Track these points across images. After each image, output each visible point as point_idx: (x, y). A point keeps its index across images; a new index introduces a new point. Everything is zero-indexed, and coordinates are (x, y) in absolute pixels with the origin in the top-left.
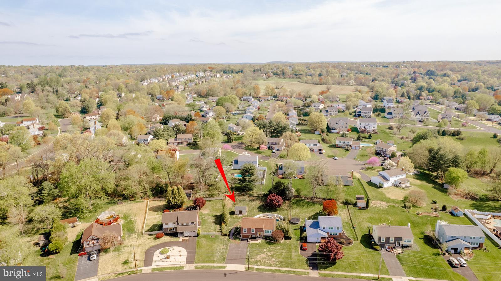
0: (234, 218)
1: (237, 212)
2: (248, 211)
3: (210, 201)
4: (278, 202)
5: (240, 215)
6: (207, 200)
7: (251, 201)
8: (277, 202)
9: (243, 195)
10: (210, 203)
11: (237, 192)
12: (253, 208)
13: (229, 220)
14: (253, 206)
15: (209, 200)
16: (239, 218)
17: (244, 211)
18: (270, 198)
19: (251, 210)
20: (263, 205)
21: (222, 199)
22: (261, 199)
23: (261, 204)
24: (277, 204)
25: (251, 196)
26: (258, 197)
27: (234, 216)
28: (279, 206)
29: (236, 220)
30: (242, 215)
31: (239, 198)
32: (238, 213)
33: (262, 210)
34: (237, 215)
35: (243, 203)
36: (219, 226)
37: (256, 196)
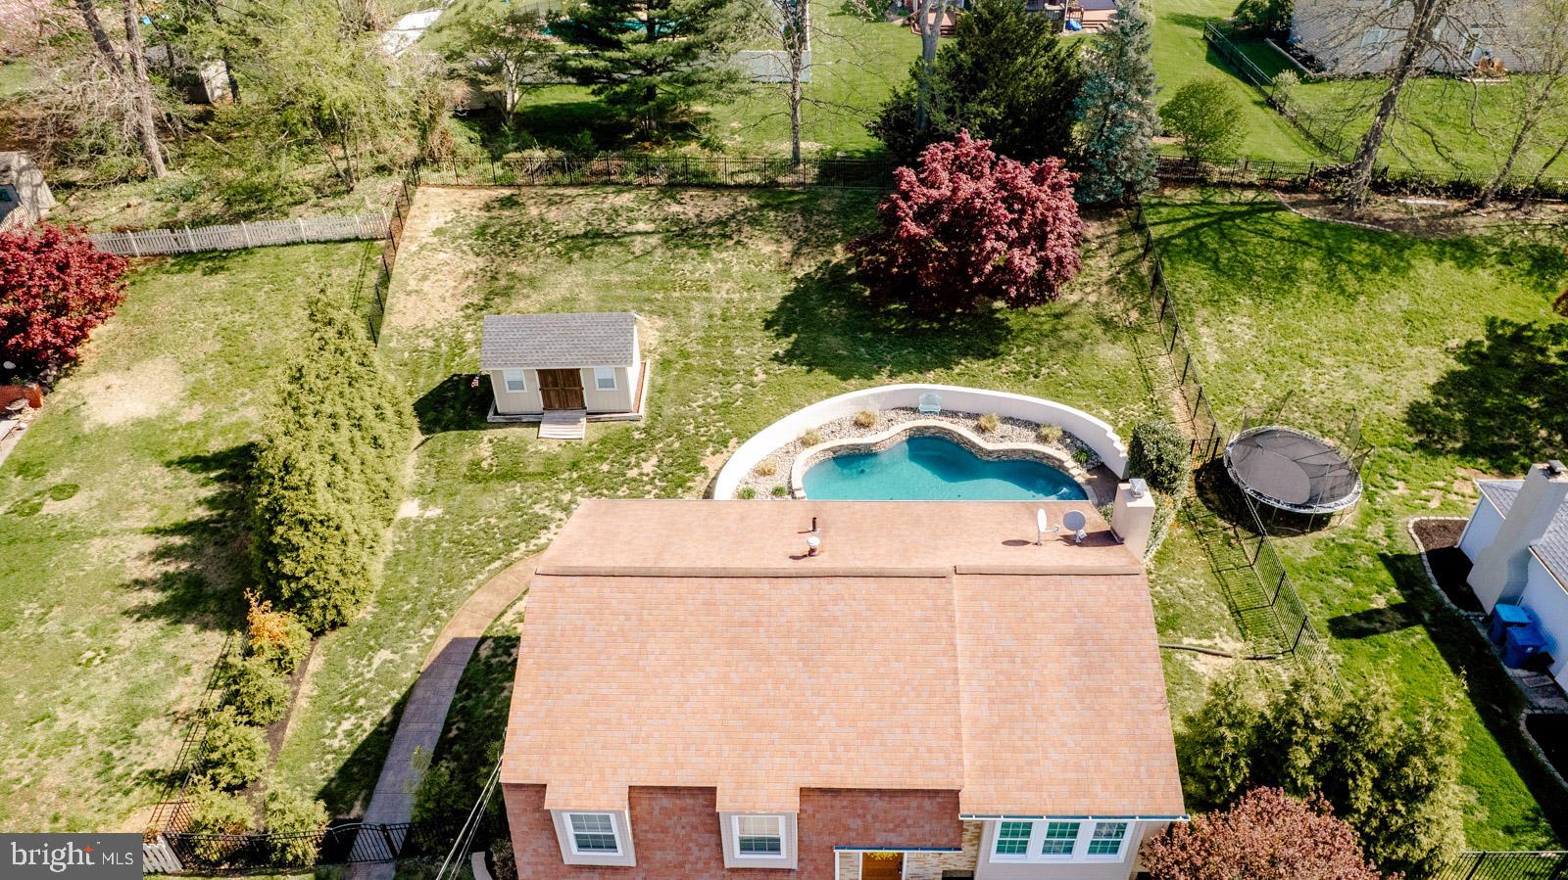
0: (476, 475)
1: (516, 390)
2: (665, 364)
3: (215, 259)
4: (1038, 235)
5: (558, 434)
6: (187, 258)
7: (682, 235)
8: (1022, 242)
9: (603, 179)
10: (219, 281)
11: (538, 155)
12: (724, 325)
13: (409, 509)
14: (722, 292)
15: (207, 254)
16: (550, 470)
17: (603, 372)
18: (922, 195)
19: (693, 347)
20: (832, 282)
21: (365, 231)
22: (806, 212)
23: (806, 267)
24: (1026, 263)
25: (687, 186)
26: (769, 192)
27: (483, 445)
28: (1042, 288)
29: (494, 502)
30: (580, 431)
31: (552, 214)
32: (532, 398)
33: (834, 342)
34: (513, 421)
35: (604, 268)
36: (216, 642)
37: (747, 187)
